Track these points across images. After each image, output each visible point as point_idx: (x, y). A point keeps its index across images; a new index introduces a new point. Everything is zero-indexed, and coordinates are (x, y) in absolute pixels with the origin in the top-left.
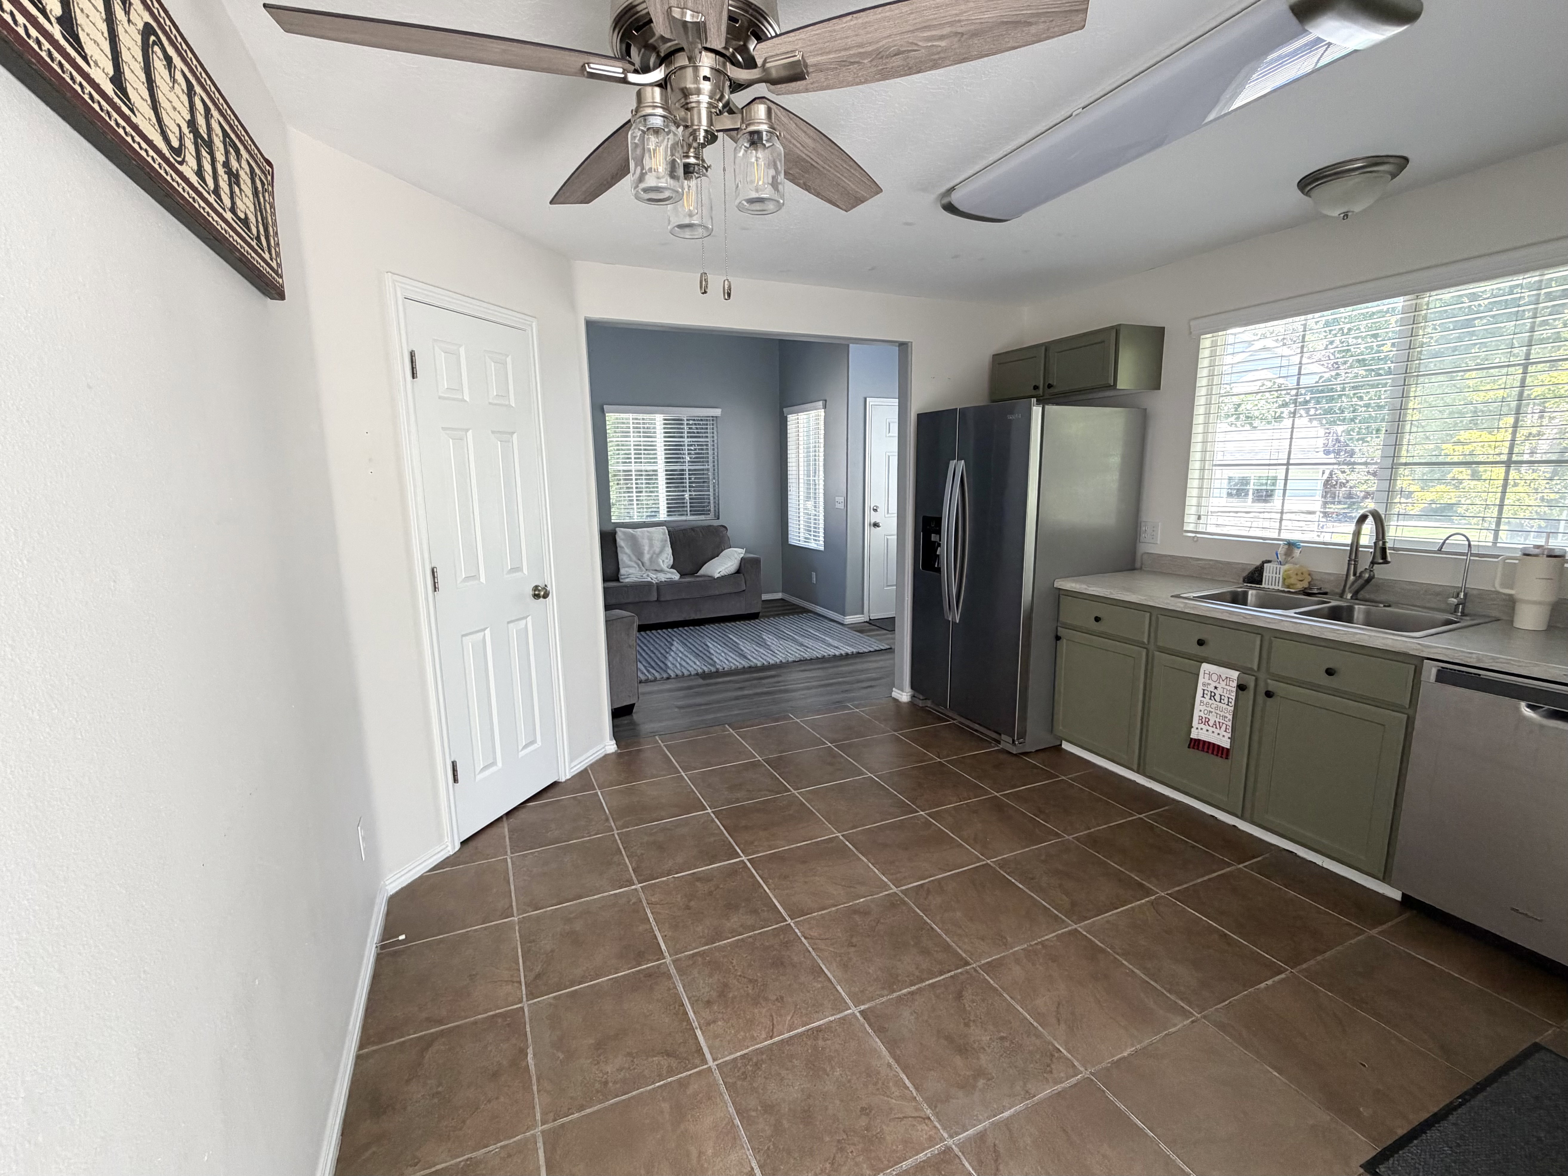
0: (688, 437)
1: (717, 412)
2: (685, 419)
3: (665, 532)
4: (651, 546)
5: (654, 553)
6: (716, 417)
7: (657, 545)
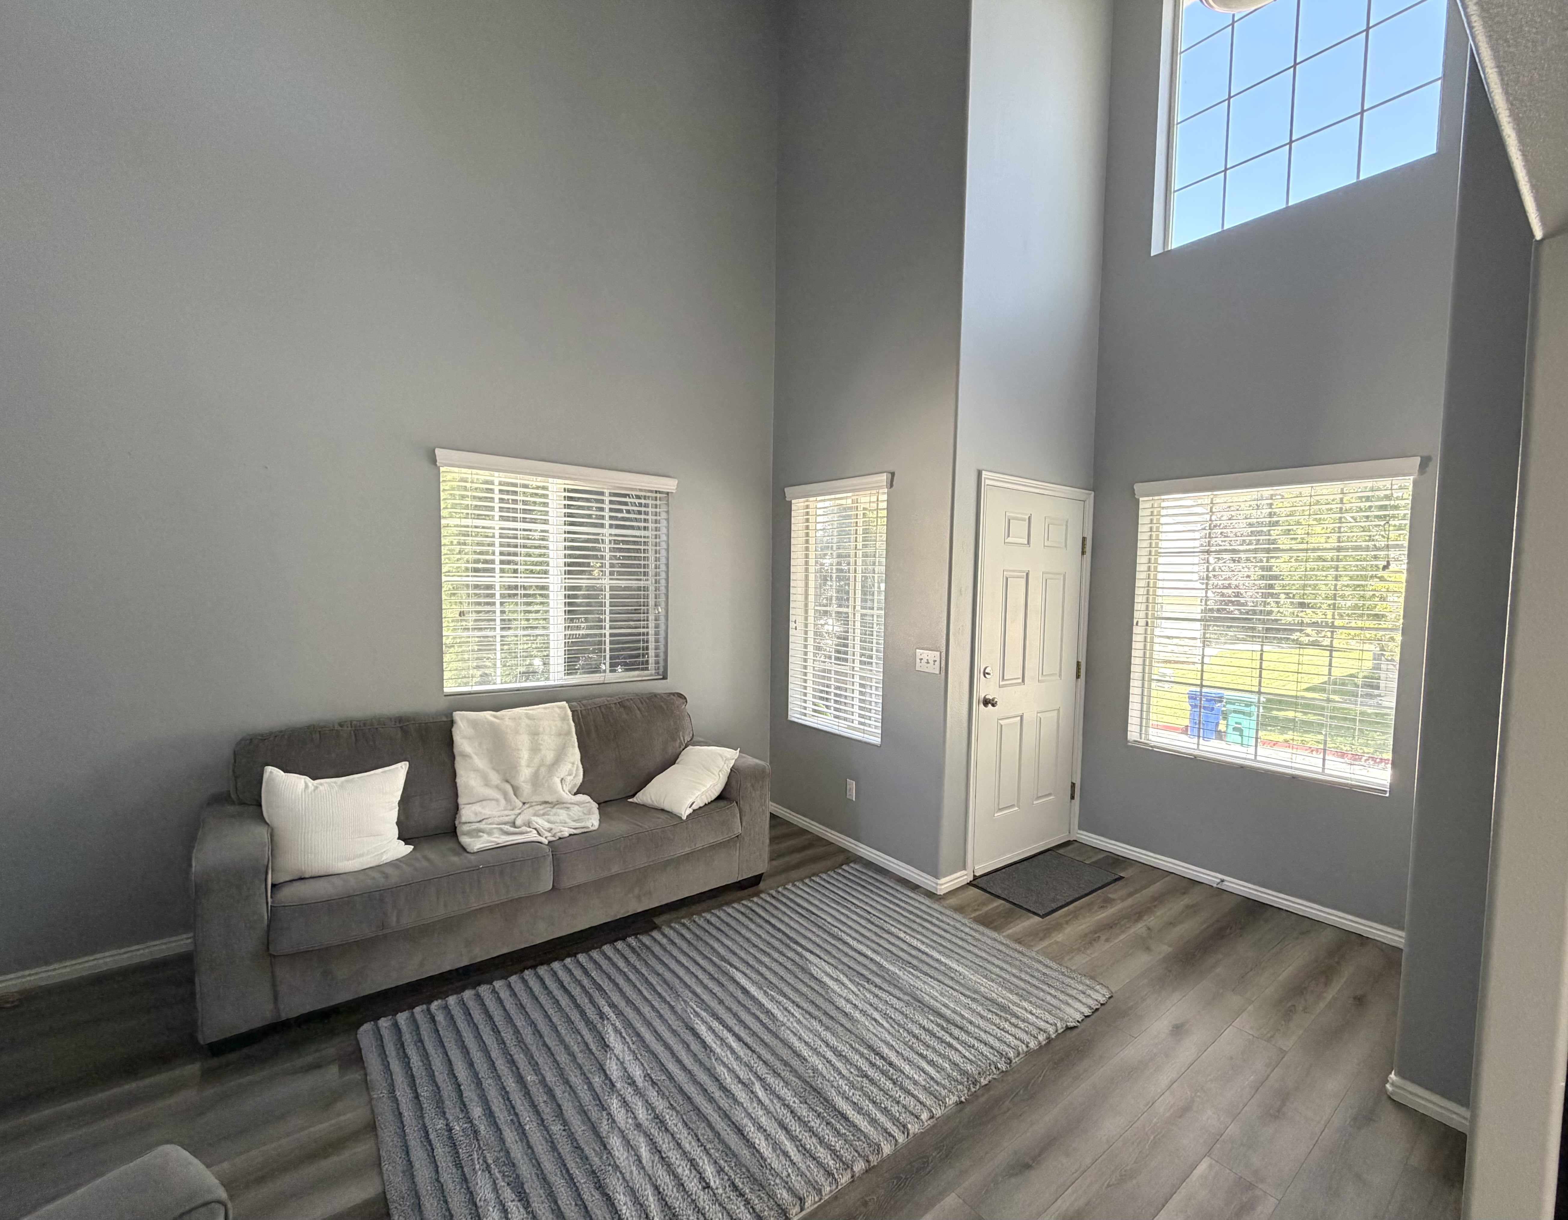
0: (611, 526)
1: (669, 485)
2: (607, 492)
3: (566, 715)
4: (535, 749)
5: (542, 764)
6: (668, 493)
7: (549, 745)
